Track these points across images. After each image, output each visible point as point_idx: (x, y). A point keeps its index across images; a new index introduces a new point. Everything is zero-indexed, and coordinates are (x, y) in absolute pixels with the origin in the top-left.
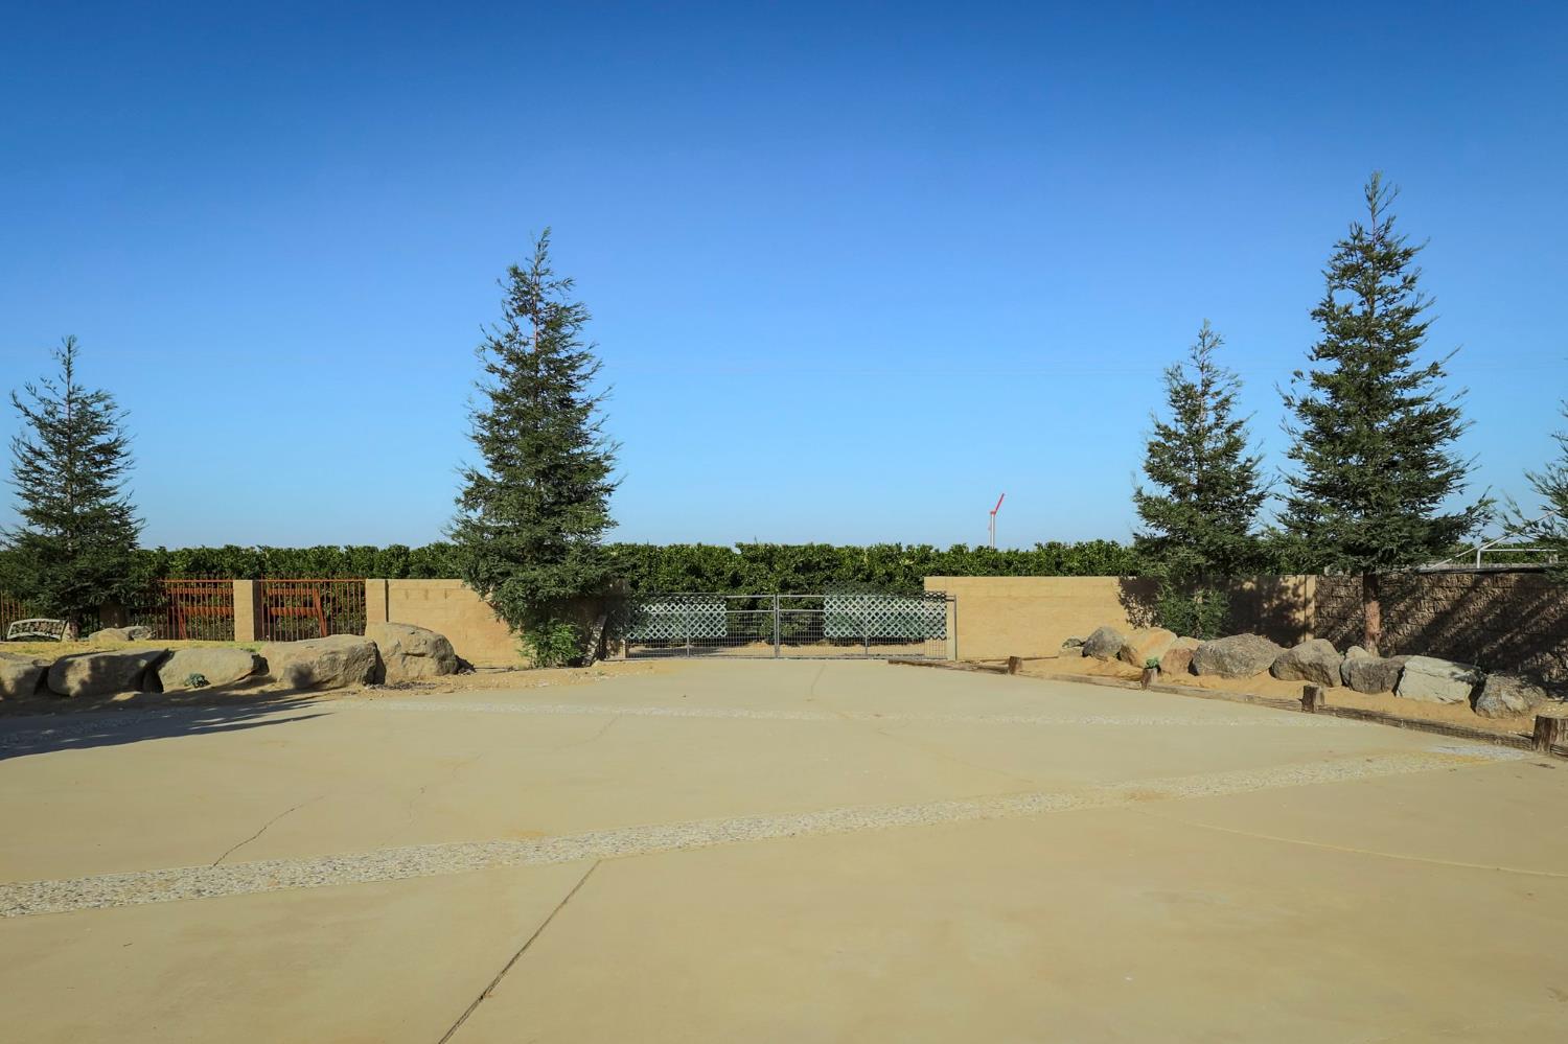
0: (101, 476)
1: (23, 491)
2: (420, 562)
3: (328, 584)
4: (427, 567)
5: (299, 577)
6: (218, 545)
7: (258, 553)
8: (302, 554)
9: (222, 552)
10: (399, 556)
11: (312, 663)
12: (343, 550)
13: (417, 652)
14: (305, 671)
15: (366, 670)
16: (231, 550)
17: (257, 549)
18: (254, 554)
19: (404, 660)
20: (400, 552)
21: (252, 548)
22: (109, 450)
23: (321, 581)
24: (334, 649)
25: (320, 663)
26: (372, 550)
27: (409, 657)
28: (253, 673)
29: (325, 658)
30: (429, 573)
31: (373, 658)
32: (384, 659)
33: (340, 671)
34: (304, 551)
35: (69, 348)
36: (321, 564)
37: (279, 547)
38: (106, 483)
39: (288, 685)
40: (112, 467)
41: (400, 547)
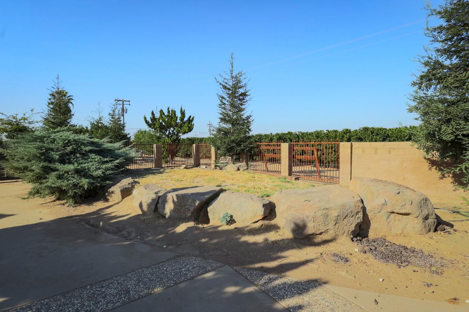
0: (242, 104)
1: (221, 112)
2: (357, 135)
3: (320, 144)
4: (359, 138)
5: (310, 142)
6: (286, 132)
7: (298, 134)
8: (311, 134)
9: (287, 134)
10: (347, 133)
11: (307, 217)
12: (325, 132)
13: (403, 211)
14: (301, 224)
15: (354, 225)
16: (290, 133)
17: (297, 133)
18: (296, 134)
19: (388, 217)
20: (347, 131)
21: (296, 132)
22: (244, 95)
23: (317, 143)
24: (327, 206)
25: (314, 219)
26: (336, 131)
27: (393, 215)
28: (263, 219)
29: (319, 213)
30: (360, 139)
31: (361, 215)
32: (370, 215)
33: (331, 225)
34: (312, 133)
35: (232, 57)
36: (318, 137)
37: (304, 132)
38: (243, 107)
39: (288, 235)
40: (245, 100)
41: (347, 130)
